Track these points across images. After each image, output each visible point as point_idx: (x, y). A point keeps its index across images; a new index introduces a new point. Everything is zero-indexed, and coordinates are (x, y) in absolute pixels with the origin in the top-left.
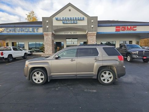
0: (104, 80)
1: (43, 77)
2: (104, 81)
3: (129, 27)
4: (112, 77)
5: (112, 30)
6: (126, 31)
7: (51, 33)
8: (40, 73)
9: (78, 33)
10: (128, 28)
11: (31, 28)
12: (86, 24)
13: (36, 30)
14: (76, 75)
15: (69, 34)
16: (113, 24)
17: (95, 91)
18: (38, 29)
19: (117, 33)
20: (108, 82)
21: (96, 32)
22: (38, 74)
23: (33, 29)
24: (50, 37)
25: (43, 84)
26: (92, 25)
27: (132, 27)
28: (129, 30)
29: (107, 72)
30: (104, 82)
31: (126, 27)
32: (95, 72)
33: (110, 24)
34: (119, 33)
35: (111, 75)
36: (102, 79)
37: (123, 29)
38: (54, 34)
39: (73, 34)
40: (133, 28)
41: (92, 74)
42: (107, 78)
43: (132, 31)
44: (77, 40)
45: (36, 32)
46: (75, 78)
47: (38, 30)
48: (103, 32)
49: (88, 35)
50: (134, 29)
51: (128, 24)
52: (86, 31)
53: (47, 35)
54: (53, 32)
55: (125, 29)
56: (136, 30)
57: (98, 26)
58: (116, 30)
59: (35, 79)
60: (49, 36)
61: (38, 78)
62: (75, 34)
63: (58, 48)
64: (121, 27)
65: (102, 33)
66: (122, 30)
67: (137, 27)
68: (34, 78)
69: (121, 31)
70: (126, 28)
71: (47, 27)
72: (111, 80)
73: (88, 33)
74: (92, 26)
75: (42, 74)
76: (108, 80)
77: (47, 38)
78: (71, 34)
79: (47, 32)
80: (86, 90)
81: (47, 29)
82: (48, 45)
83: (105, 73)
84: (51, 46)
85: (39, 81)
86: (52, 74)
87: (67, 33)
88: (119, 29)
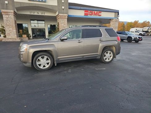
0: (106, 59)
1: (49, 61)
3: (96, 12)
4: (112, 56)
5: (80, 13)
6: (93, 16)
7: (12, 11)
8: (46, 57)
9: (47, 14)
10: (94, 12)
12: (56, 5)
14: (83, 57)
15: (36, 14)
16: (82, 8)
19: (85, 17)
21: (67, 15)
22: (43, 59)
24: (12, 16)
25: (50, 69)
27: (98, 12)
28: (96, 15)
29: (109, 52)
30: (106, 61)
31: (94, 11)
32: (99, 53)
33: (79, 8)
34: (87, 17)
35: (112, 54)
36: (105, 58)
38: (16, 13)
39: (40, 14)
41: (97, 54)
42: (108, 56)
43: (97, 16)
44: (43, 22)
46: (82, 59)
48: (73, 16)
49: (59, 17)
50: (100, 14)
51: (95, 9)
52: (55, 13)
54: (16, 11)
55: (93, 13)
57: (69, 8)
59: (40, 65)
61: (44, 63)
62: (44, 15)
63: (21, 31)
64: (89, 11)
66: (90, 15)
67: (102, 12)
68: (38, 63)
71: (6, 2)
73: (58, 15)
74: (63, 7)
76: (109, 59)
77: (7, 18)
78: (38, 14)
79: (7, 9)
80: (97, 69)
81: (7, 6)
82: (10, 27)
83: (107, 53)
84: (15, 28)
85: (44, 66)
86: (59, 57)
87: (32, 13)
88: (87, 13)
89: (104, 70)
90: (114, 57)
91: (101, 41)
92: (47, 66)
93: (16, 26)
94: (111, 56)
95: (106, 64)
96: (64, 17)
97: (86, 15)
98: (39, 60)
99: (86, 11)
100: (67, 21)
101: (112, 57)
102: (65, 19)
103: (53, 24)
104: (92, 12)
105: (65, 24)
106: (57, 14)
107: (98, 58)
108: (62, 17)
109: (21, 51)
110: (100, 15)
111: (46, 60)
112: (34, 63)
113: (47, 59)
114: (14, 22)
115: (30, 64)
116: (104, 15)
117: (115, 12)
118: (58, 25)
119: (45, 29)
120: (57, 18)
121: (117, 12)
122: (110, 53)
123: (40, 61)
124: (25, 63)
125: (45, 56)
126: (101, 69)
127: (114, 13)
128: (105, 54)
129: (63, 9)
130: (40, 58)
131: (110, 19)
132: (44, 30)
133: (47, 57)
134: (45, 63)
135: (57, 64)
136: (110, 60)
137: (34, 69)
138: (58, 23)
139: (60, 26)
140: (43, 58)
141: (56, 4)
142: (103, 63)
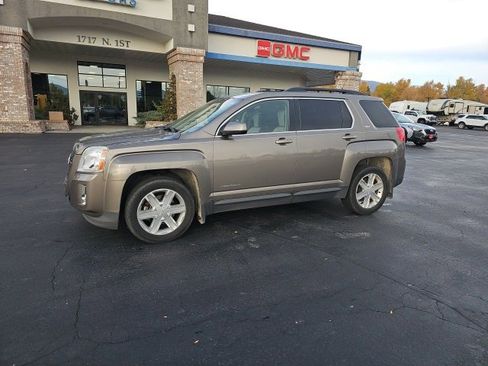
0: (362, 200)
1: (182, 208)
2: (363, 202)
3: (292, 47)
4: (381, 190)
5: (245, 50)
6: (282, 59)
7: (18, 31)
8: (170, 194)
9: (136, 45)
10: (289, 48)
14: (293, 192)
15: (99, 43)
16: (250, 32)
17: (366, 234)
19: (260, 61)
20: (371, 206)
21: (201, 52)
22: (160, 200)
24: (15, 48)
26: (191, 23)
27: (300, 47)
28: (292, 55)
29: (372, 177)
30: (363, 206)
31: (286, 45)
32: (343, 180)
33: (242, 31)
34: (265, 61)
35: (380, 184)
36: (359, 197)
37: (277, 50)
38: (31, 39)
39: (113, 45)
40: (302, 50)
41: (336, 185)
43: (297, 61)
44: (122, 72)
48: (223, 55)
49: (174, 59)
50: (305, 54)
51: (289, 38)
52: (164, 43)
54: (30, 30)
55: (283, 51)
56: (308, 58)
57: (210, 32)
58: (259, 51)
59: (148, 222)
60: (10, 46)
61: (163, 214)
62: (125, 48)
63: (42, 97)
64: (272, 43)
65: (220, 58)
66: (275, 56)
67: (312, 49)
68: (142, 216)
70: (286, 50)
72: (376, 200)
73: (174, 50)
74: (191, 28)
75: (175, 197)
76: (371, 200)
78: (106, 46)
80: (341, 236)
84: (24, 88)
85: (163, 226)
86: (215, 194)
87: (87, 40)
88: (266, 49)
90: (387, 194)
91: (349, 140)
92: (173, 227)
93: (27, 81)
94: (376, 192)
97: (261, 53)
98: (146, 203)
99: (263, 41)
100: (202, 70)
101: (380, 195)
102: (196, 66)
104: (281, 48)
105: (194, 82)
106: (171, 46)
107: (338, 196)
108: (187, 57)
109: (80, 170)
110: (307, 58)
111: (172, 204)
112: (128, 216)
113: (175, 201)
114: (21, 67)
115: (115, 219)
116: (318, 59)
117: (350, 51)
118: (173, 84)
119: (125, 94)
120: (170, 62)
121: (355, 52)
122: (375, 182)
123: (149, 207)
125: (169, 190)
126: (357, 235)
127: (348, 54)
128: (361, 183)
129: (191, 32)
130: (150, 197)
131: (336, 72)
132: (123, 97)
133: (175, 193)
134: (166, 217)
136: (375, 203)
137: (126, 235)
138: (174, 76)
139: (179, 86)
140: (160, 196)
141: (167, 14)
142: (354, 213)
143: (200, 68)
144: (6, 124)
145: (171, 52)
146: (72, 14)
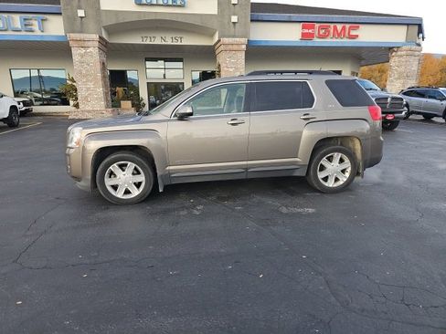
0: (326, 179)
1: (141, 178)
2: (326, 181)
3: (339, 27)
4: (349, 170)
5: (288, 34)
6: (329, 40)
7: (96, 37)
8: (131, 166)
9: (188, 41)
10: (335, 28)
11: (17, 17)
12: (215, 12)
13: (36, 23)
14: (247, 169)
15: (158, 41)
16: (294, 16)
17: (311, 210)
18: (46, 20)
19: (304, 43)
20: (335, 185)
21: (244, 40)
22: (123, 170)
23: (27, 22)
24: (94, 52)
25: (143, 201)
26: (234, 15)
27: (347, 26)
28: (339, 35)
29: (337, 156)
30: (326, 184)
31: (332, 25)
32: (302, 158)
33: (285, 16)
34: (309, 44)
35: (347, 164)
36: (321, 175)
37: (322, 32)
38: (107, 43)
39: (169, 42)
40: (350, 29)
41: (294, 163)
42: (335, 171)
43: (345, 40)
44: (180, 65)
45: (38, 33)
46: (243, 176)
47: (45, 23)
49: (222, 47)
50: (353, 33)
51: (336, 18)
52: (212, 36)
53: (82, 44)
54: (104, 36)
55: (329, 32)
56: (357, 36)
57: (252, 21)
58: (303, 35)
59: (115, 188)
60: (91, 49)
61: (126, 181)
62: (179, 43)
63: (120, 90)
64: (317, 25)
65: (263, 44)
66: (320, 37)
67: (362, 27)
68: (109, 182)
69: (316, 39)
70: (332, 31)
71: (81, 13)
72: (343, 179)
73: (219, 41)
74: (234, 19)
75: (135, 169)
76: (337, 180)
77: (82, 56)
78: (164, 43)
79: (81, 32)
80: (284, 210)
81: (82, 23)
82: (88, 81)
83: (330, 159)
84: (101, 83)
85: (127, 192)
86: (171, 168)
87: (149, 39)
88: (310, 31)
89: (309, 215)
90: (356, 172)
91: (308, 120)
92: (136, 192)
93: (104, 77)
94: (343, 171)
95: (325, 196)
96: (235, 47)
97: (305, 36)
99: (307, 24)
100: (244, 57)
101: (347, 175)
102: (239, 54)
103: (209, 69)
104: (326, 29)
105: (237, 69)
106: (216, 39)
107: (297, 174)
108: (230, 47)
109: (70, 145)
110: (355, 37)
111: (133, 174)
112: (97, 181)
113: (136, 172)
114: (99, 67)
116: (368, 36)
117: (408, 25)
118: (219, 72)
119: (183, 83)
120: (217, 52)
121: (417, 26)
122: (341, 161)
123: (115, 176)
124: (78, 179)
125: (129, 163)
126: (299, 210)
127: (406, 27)
128: (324, 162)
129: (234, 23)
130: (114, 168)
131: (391, 49)
132: (181, 86)
133: (134, 165)
135: (166, 187)
136: (341, 183)
137: (99, 198)
138: (219, 65)
140: (123, 167)
141: (212, 9)
142: (316, 190)
143: (243, 55)
144: (89, 112)
145: (217, 43)
146: (134, 18)
